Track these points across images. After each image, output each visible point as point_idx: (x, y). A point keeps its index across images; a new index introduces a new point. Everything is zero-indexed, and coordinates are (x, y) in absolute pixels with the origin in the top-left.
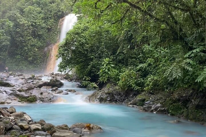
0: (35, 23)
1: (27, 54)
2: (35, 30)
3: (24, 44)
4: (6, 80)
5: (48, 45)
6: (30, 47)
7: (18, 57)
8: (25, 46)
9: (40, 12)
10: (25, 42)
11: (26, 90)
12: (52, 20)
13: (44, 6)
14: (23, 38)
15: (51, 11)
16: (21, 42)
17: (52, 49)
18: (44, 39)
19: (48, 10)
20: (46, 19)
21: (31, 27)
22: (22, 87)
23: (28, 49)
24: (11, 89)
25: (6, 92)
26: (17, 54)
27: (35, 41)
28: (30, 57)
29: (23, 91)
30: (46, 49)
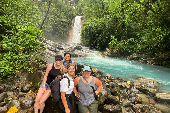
0: (63, 20)
1: (60, 34)
2: (63, 24)
3: (59, 30)
4: (60, 46)
5: (68, 30)
6: (61, 31)
7: (56, 35)
8: (59, 31)
9: (64, 16)
10: (59, 29)
11: (72, 51)
12: (70, 19)
13: (66, 12)
14: (58, 27)
15: (69, 15)
16: (57, 29)
17: (70, 32)
18: (67, 28)
19: (68, 15)
20: (67, 18)
21: (61, 22)
22: (69, 50)
23: (61, 32)
24: (65, 51)
25: (63, 52)
26: (56, 34)
27: (63, 28)
28: (62, 35)
29: (71, 52)
30: (68, 32)
